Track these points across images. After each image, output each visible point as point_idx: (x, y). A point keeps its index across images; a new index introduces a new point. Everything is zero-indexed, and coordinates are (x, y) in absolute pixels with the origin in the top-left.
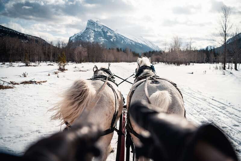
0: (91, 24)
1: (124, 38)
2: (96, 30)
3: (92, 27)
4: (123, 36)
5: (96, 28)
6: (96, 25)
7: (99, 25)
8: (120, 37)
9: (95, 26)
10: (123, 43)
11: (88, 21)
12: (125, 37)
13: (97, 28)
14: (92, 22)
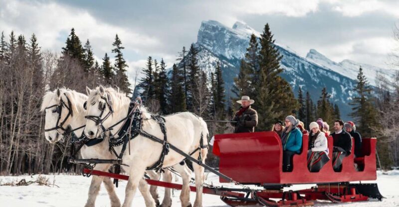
0: (213, 33)
1: (338, 80)
2: (228, 54)
3: (214, 45)
4: (333, 73)
5: (227, 49)
6: (228, 36)
7: (239, 36)
8: (323, 78)
9: (226, 40)
10: (338, 96)
11: (203, 25)
12: (341, 77)
13: (232, 47)
14: (214, 29)
